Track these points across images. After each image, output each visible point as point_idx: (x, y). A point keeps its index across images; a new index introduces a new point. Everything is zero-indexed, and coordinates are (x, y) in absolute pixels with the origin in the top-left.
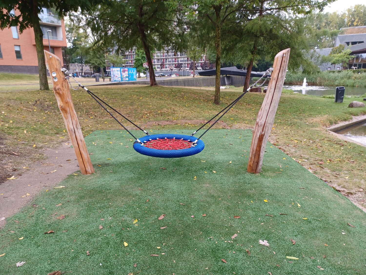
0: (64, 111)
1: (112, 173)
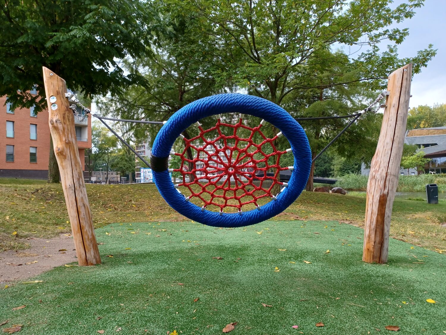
0: (62, 156)
1: (130, 264)
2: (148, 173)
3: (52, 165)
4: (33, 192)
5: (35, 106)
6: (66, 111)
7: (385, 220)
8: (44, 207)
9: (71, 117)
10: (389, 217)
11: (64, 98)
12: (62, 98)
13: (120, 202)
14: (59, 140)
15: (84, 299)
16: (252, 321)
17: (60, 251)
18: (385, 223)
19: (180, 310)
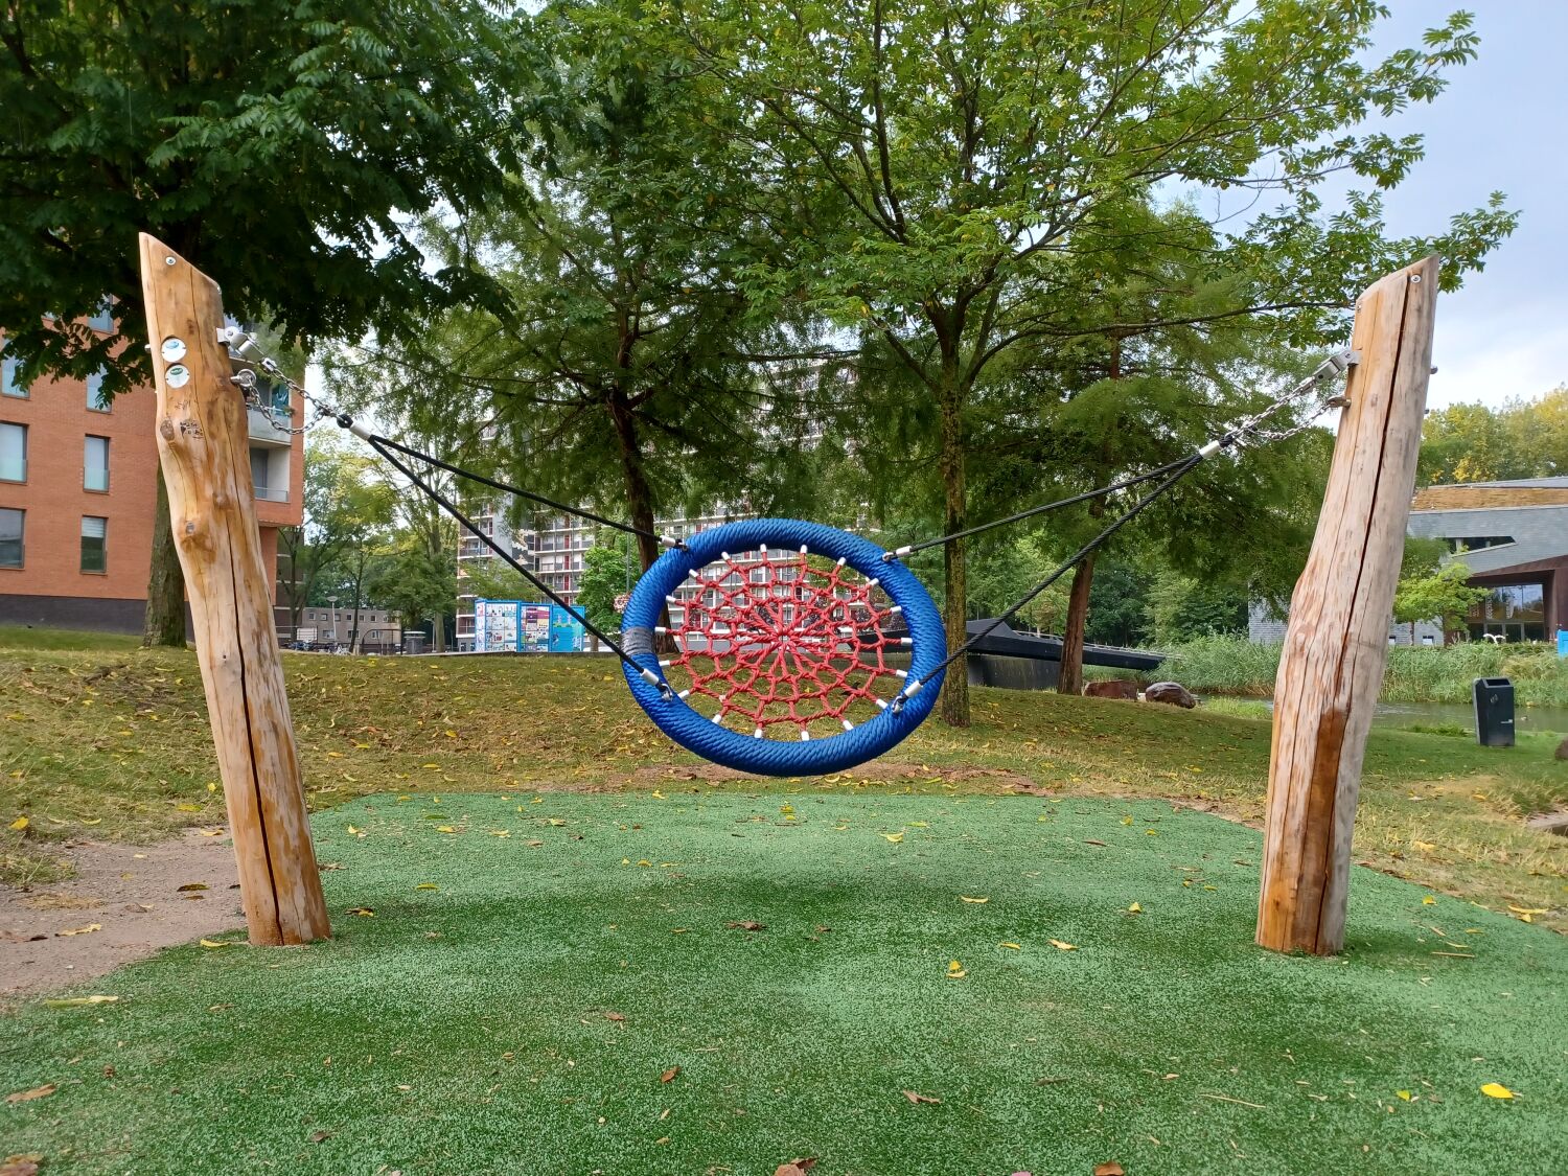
0: (199, 553)
1: (434, 941)
2: (500, 620)
3: (162, 581)
4: (90, 676)
5: (104, 371)
6: (218, 391)
7: (1338, 803)
8: (127, 733)
9: (236, 416)
10: (1350, 789)
11: (212, 346)
12: (206, 346)
13: (400, 717)
14: (190, 493)
15: (268, 1066)
16: (868, 1153)
17: (182, 889)
18: (1337, 811)
19: (612, 1110)
